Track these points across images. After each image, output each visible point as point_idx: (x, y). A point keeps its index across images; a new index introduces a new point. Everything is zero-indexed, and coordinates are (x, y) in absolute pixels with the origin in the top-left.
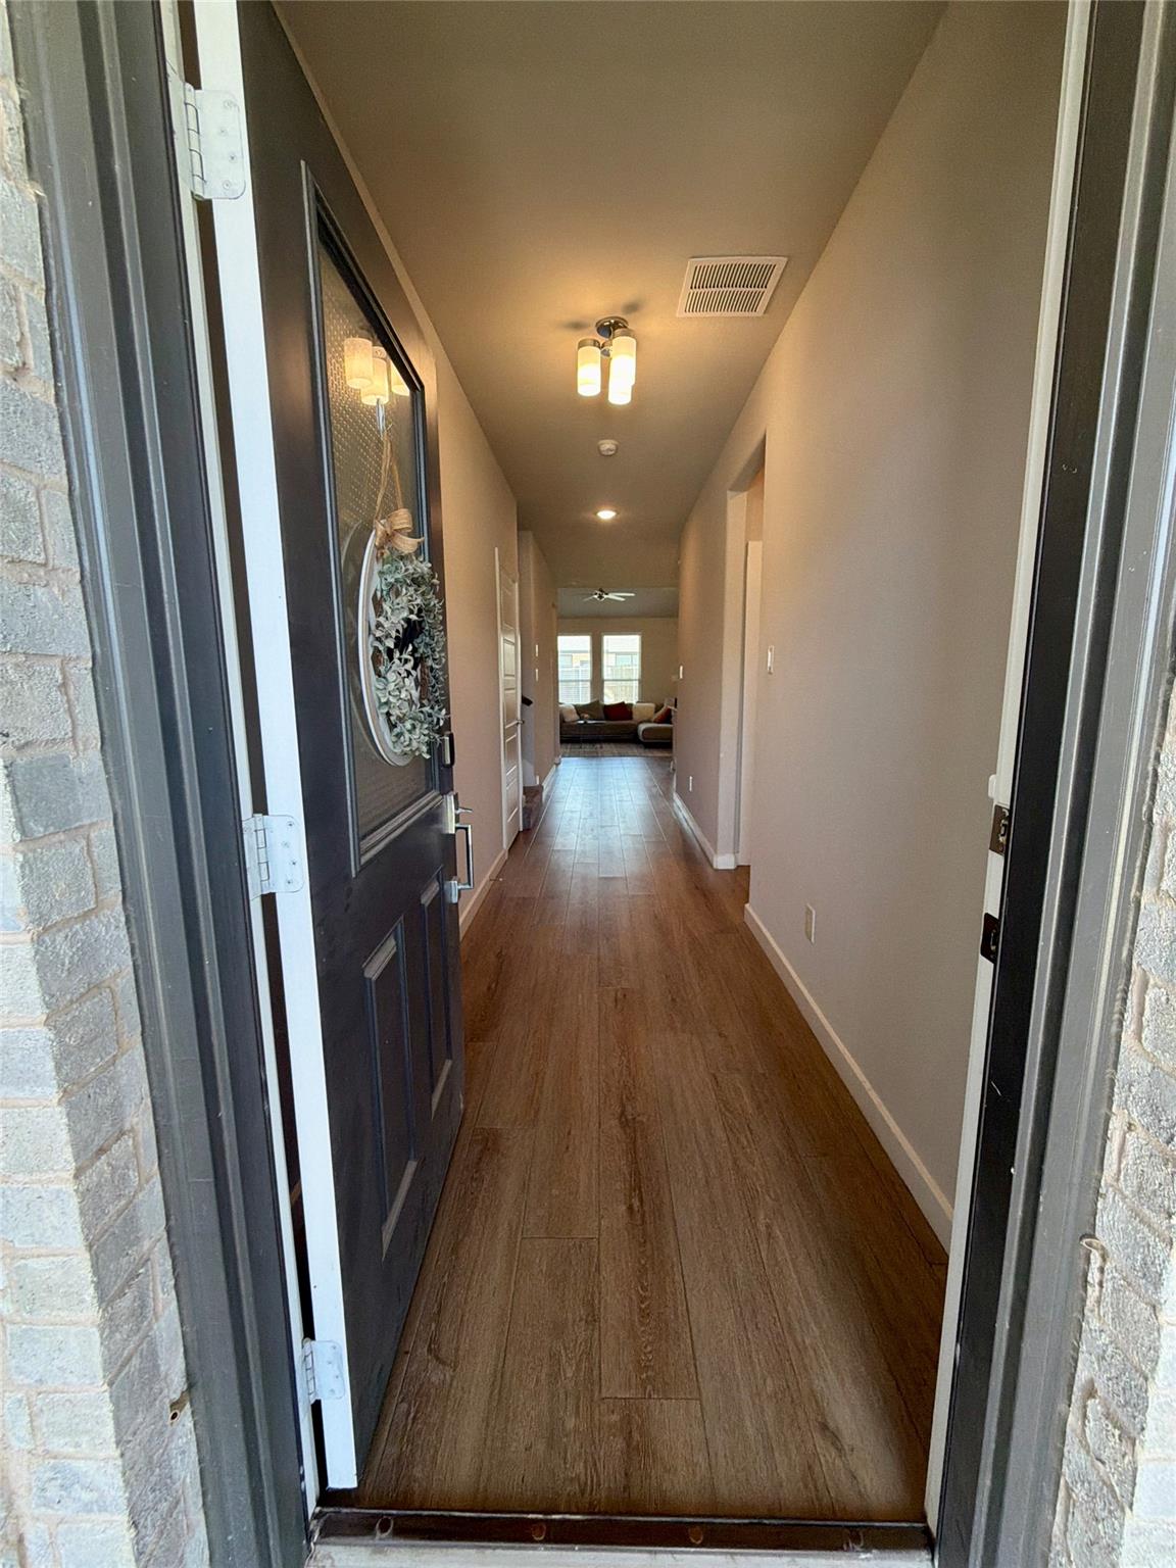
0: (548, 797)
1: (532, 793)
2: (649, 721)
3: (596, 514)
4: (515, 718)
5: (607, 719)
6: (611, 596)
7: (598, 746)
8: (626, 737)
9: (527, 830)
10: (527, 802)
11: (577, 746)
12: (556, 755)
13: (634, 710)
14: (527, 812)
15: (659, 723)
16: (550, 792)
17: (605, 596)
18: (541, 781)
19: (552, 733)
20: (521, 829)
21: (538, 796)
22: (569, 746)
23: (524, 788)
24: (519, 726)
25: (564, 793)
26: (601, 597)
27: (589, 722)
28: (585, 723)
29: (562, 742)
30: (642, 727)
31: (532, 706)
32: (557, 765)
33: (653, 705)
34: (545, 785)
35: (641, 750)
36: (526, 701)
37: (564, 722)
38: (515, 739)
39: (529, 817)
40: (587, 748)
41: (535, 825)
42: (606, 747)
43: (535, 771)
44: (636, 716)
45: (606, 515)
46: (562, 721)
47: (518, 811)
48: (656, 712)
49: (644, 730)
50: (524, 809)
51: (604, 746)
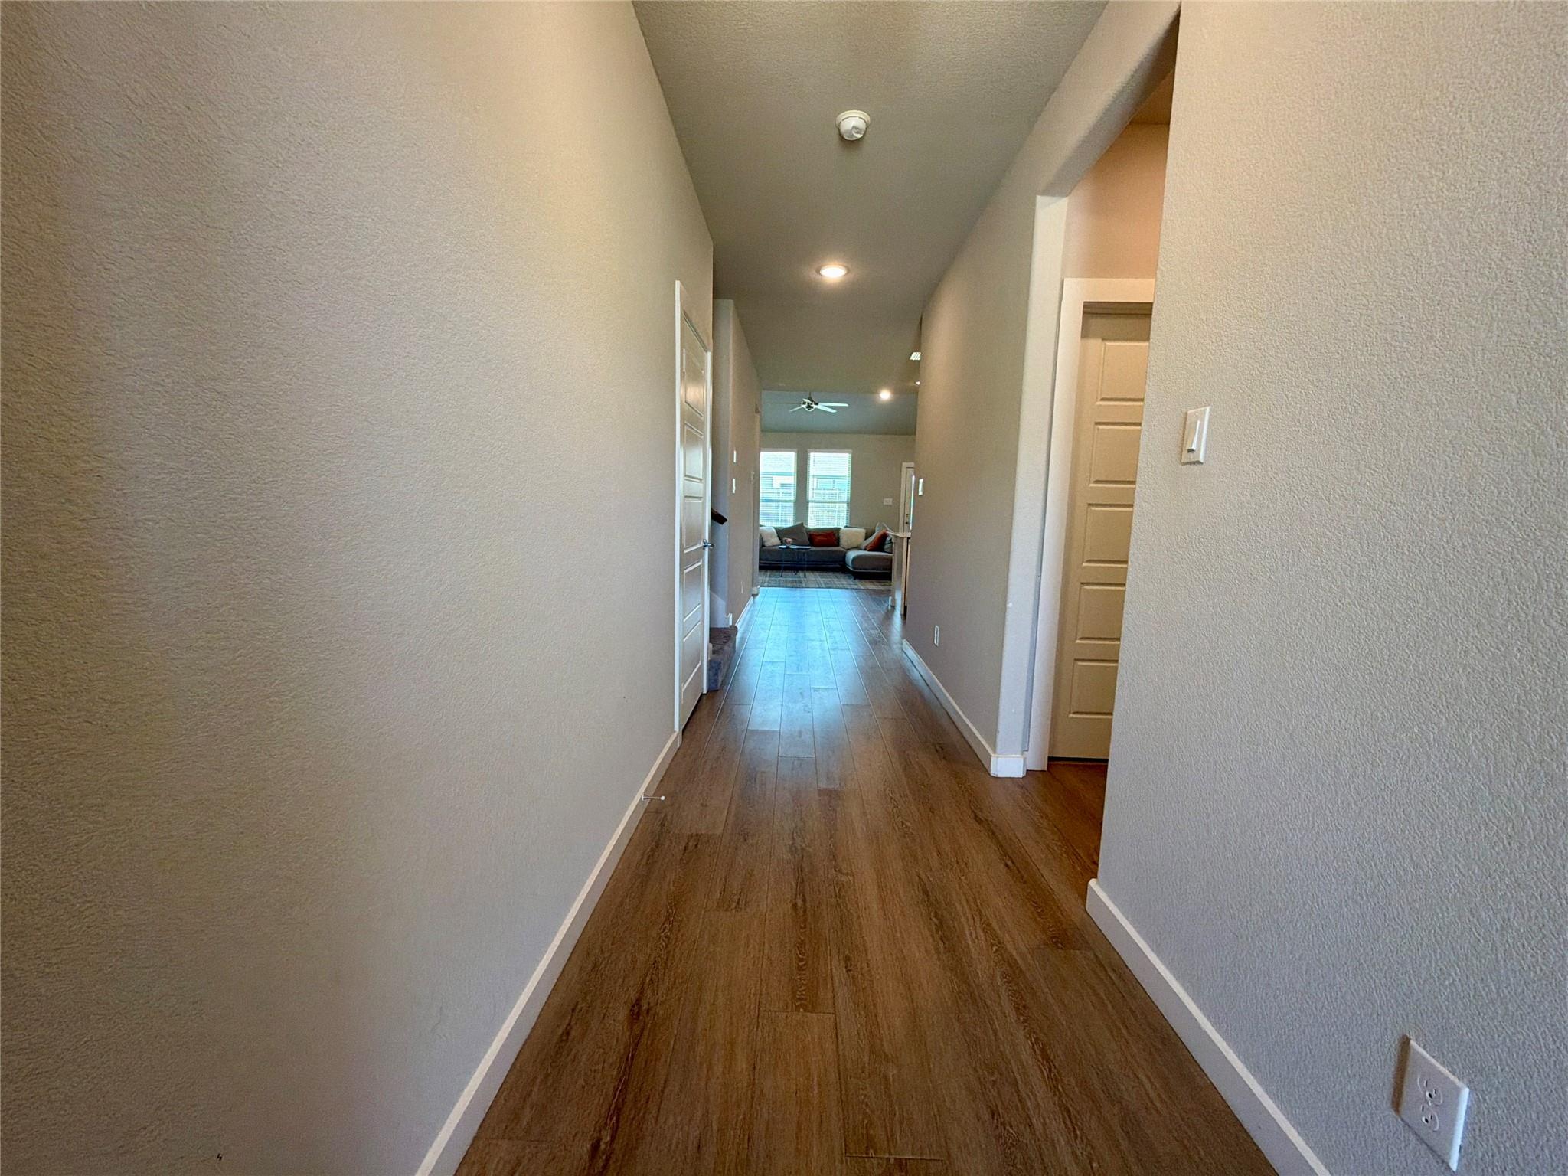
0: (743, 639)
1: (722, 638)
2: (858, 548)
3: (818, 271)
4: (700, 538)
5: (812, 544)
6: (821, 406)
7: (801, 574)
8: (832, 565)
9: (713, 691)
10: (714, 652)
11: (777, 574)
12: (754, 584)
13: (841, 535)
14: (714, 667)
15: (870, 551)
16: (744, 633)
17: (815, 406)
18: (735, 620)
19: (749, 559)
20: (705, 692)
21: (730, 643)
22: (769, 573)
23: (711, 629)
24: (707, 549)
25: (763, 635)
26: (809, 407)
27: (792, 547)
28: (788, 548)
29: (761, 568)
30: (852, 555)
31: (726, 524)
32: (754, 596)
33: (862, 531)
34: (738, 625)
35: (851, 581)
36: (717, 518)
37: (763, 546)
38: (700, 568)
39: (716, 674)
40: (789, 576)
41: (724, 683)
42: (811, 576)
43: (727, 606)
44: (844, 541)
45: (833, 273)
46: (762, 545)
47: (702, 666)
48: (867, 537)
49: (854, 559)
50: (710, 662)
51: (807, 574)
